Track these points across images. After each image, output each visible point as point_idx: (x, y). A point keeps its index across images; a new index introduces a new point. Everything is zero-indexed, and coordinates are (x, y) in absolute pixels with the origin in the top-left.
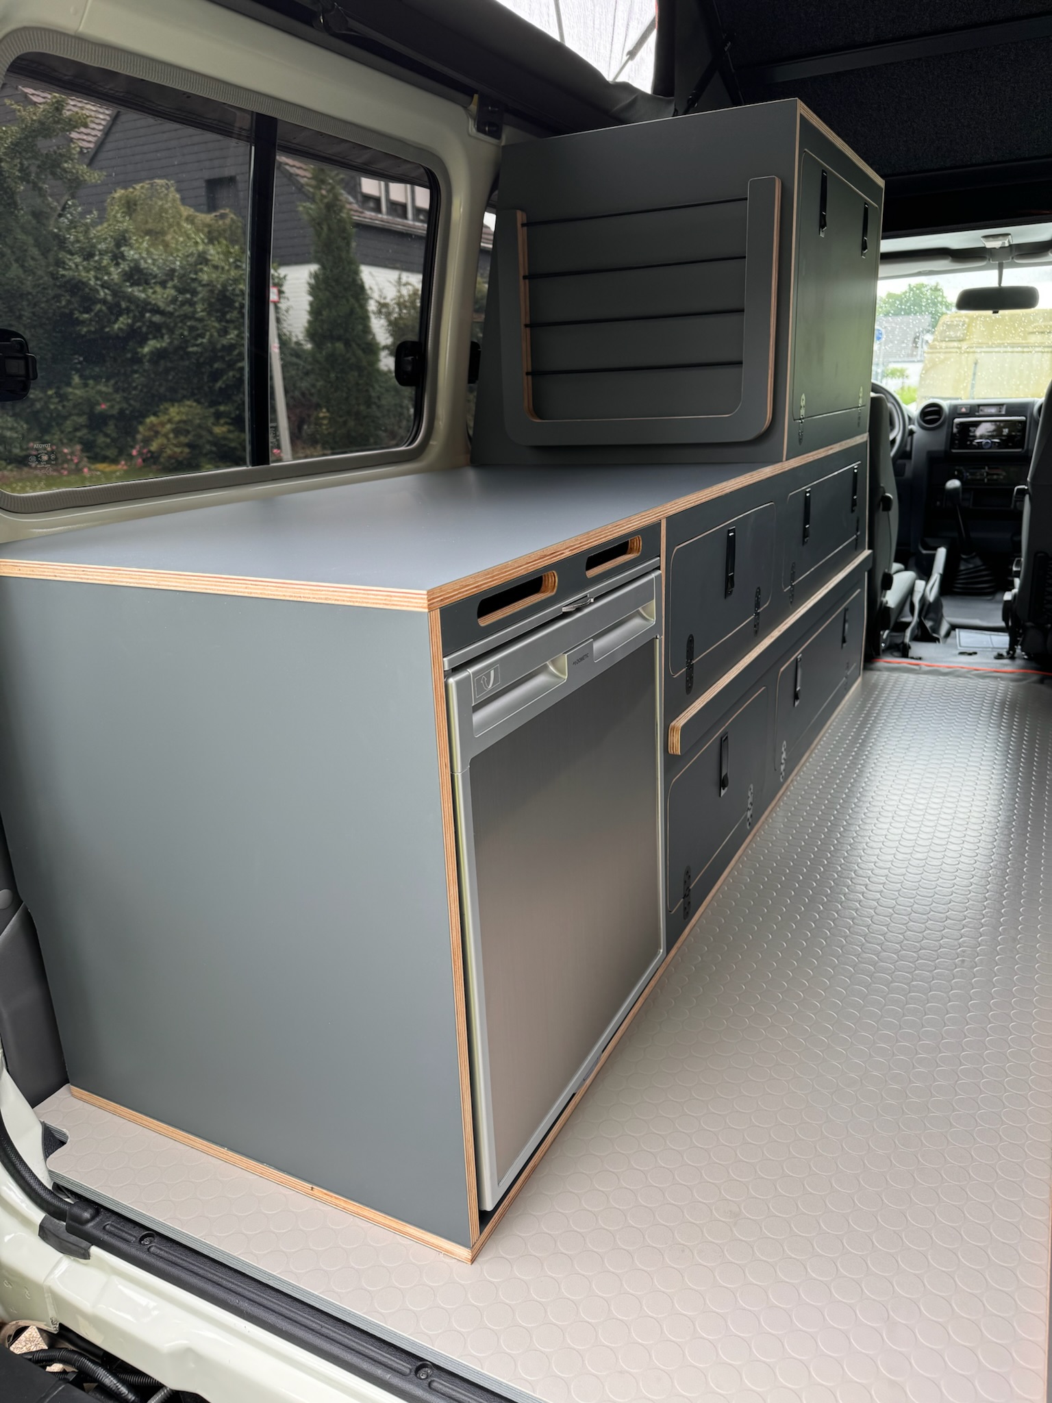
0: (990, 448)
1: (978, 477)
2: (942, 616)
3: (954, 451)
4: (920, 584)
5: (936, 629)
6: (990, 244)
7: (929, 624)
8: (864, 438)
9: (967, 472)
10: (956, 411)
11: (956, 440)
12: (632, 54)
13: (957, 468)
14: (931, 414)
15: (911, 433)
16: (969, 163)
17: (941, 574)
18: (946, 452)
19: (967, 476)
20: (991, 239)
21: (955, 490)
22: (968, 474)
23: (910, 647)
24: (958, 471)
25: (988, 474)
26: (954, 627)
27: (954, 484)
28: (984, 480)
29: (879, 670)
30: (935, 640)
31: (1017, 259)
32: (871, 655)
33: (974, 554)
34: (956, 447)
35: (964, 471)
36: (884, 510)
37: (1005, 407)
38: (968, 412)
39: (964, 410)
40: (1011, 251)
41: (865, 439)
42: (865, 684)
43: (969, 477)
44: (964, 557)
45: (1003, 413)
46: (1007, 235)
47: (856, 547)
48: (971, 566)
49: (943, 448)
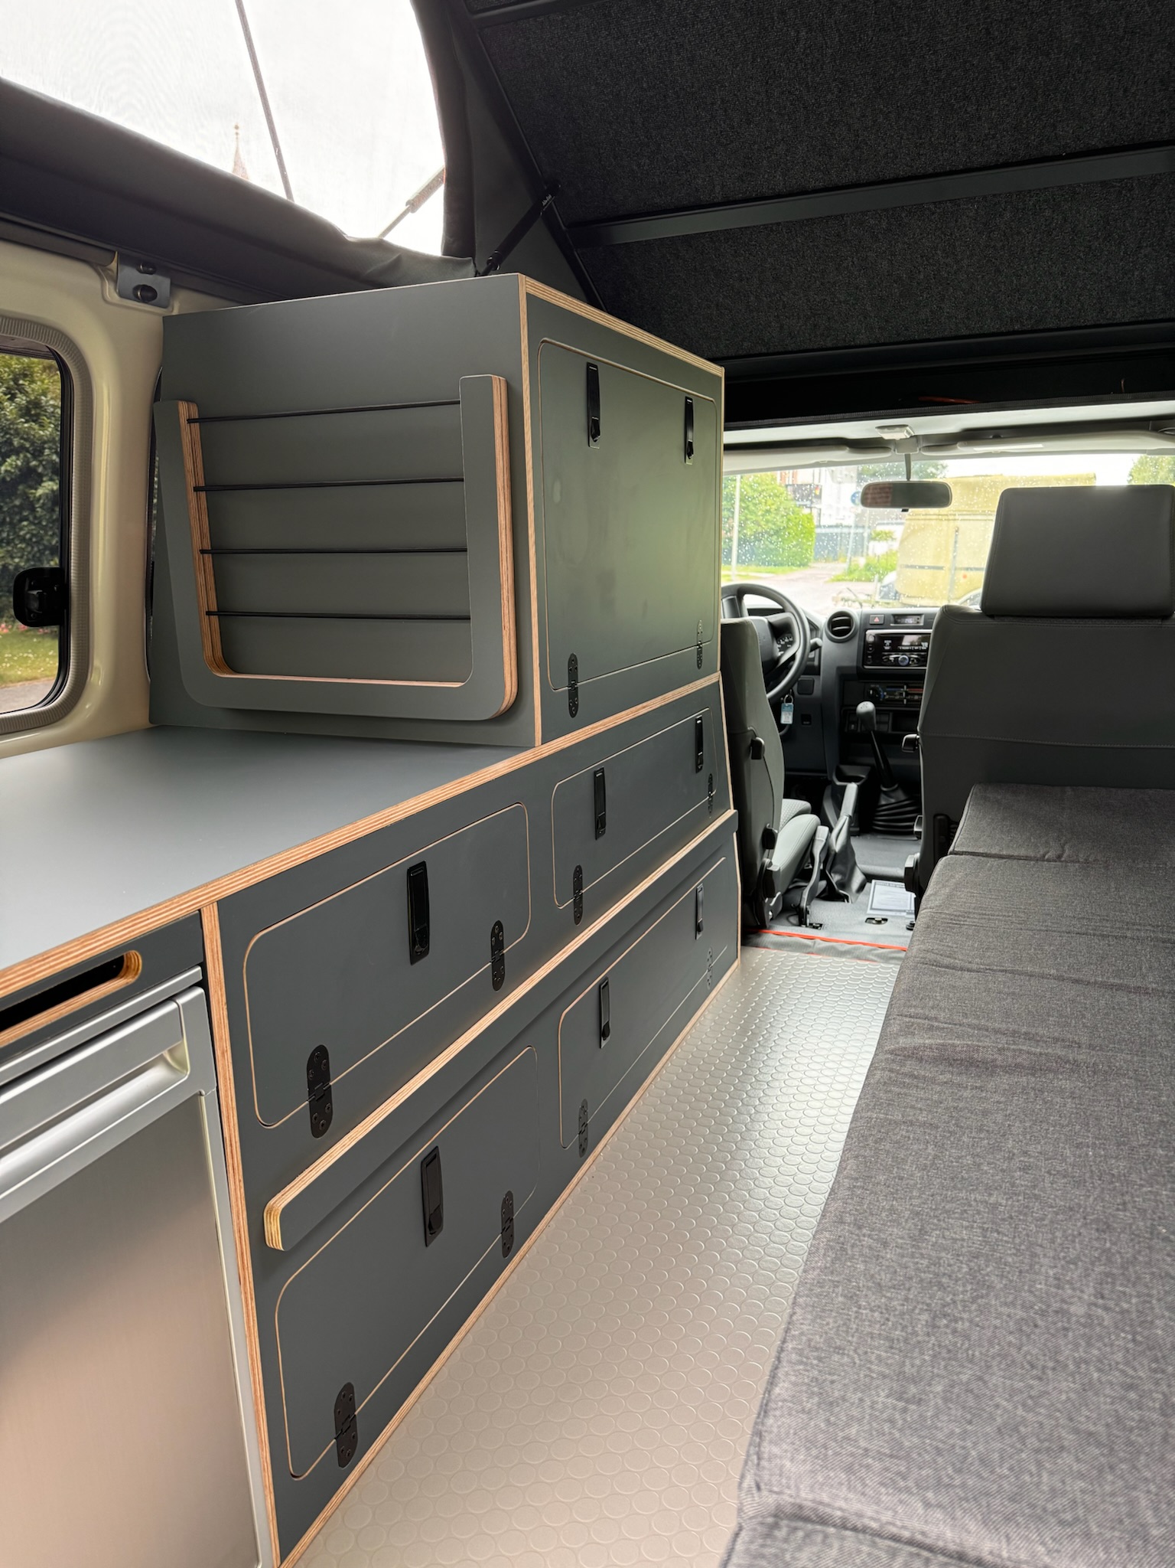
0: (908, 665)
1: (898, 697)
2: (855, 864)
3: (866, 667)
4: (823, 831)
5: (845, 884)
6: (887, 435)
7: (835, 878)
8: (716, 677)
9: (884, 691)
10: (868, 623)
11: (870, 654)
12: (414, 205)
13: (872, 686)
14: (841, 624)
15: (815, 647)
16: (853, 343)
17: (850, 817)
18: (857, 667)
19: (885, 696)
20: (886, 430)
21: (868, 714)
22: (885, 693)
23: (808, 912)
24: (873, 689)
25: (907, 694)
26: (869, 877)
27: (866, 707)
28: (903, 701)
29: (765, 947)
30: (843, 898)
31: (925, 451)
32: (753, 929)
33: (896, 786)
34: (869, 663)
35: (880, 689)
36: (753, 758)
37: (923, 617)
38: (882, 622)
39: (877, 620)
40: (917, 441)
41: (715, 680)
42: (743, 968)
43: (887, 697)
44: (884, 789)
45: (922, 624)
46: (904, 426)
47: (713, 809)
48: (893, 801)
49: (855, 664)
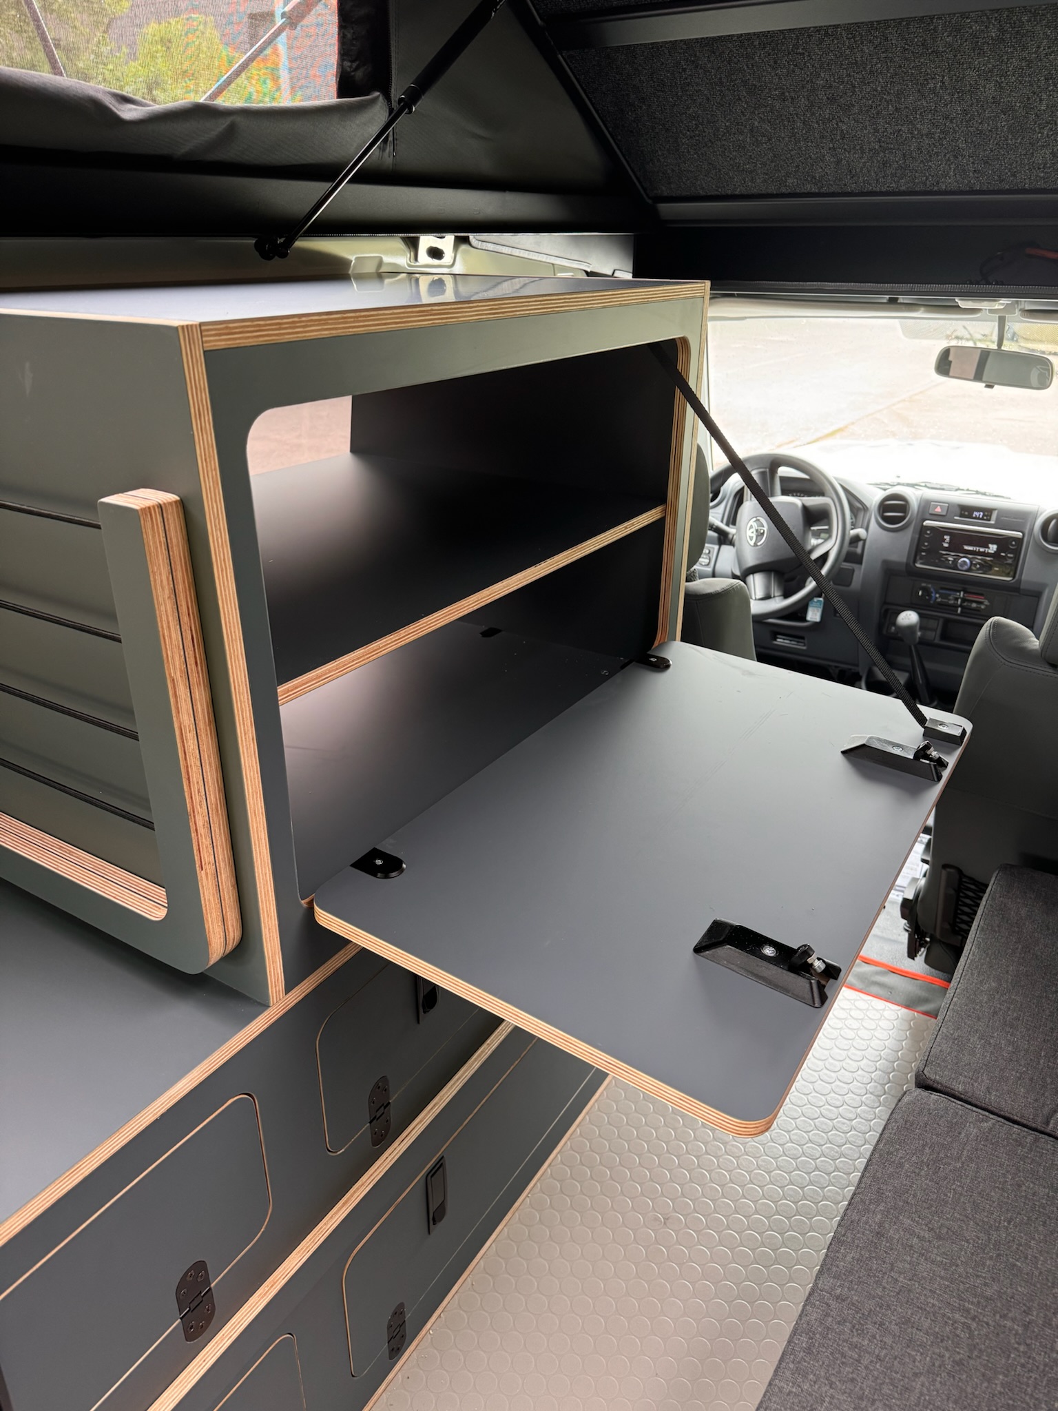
0: (969, 570)
1: (952, 602)
3: (917, 565)
10: (927, 512)
11: (924, 551)
13: (924, 585)
14: (894, 510)
15: (857, 539)
19: (936, 598)
21: (910, 629)
22: (937, 595)
24: (924, 589)
25: (964, 600)
27: (909, 618)
28: (958, 609)
34: (922, 560)
35: (932, 590)
37: (996, 512)
38: (944, 513)
39: (938, 510)
43: (939, 600)
45: (993, 522)
49: (904, 560)
